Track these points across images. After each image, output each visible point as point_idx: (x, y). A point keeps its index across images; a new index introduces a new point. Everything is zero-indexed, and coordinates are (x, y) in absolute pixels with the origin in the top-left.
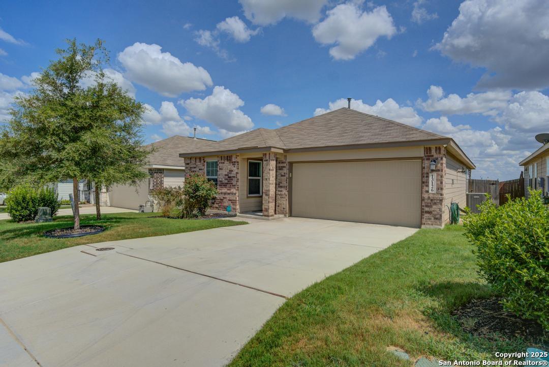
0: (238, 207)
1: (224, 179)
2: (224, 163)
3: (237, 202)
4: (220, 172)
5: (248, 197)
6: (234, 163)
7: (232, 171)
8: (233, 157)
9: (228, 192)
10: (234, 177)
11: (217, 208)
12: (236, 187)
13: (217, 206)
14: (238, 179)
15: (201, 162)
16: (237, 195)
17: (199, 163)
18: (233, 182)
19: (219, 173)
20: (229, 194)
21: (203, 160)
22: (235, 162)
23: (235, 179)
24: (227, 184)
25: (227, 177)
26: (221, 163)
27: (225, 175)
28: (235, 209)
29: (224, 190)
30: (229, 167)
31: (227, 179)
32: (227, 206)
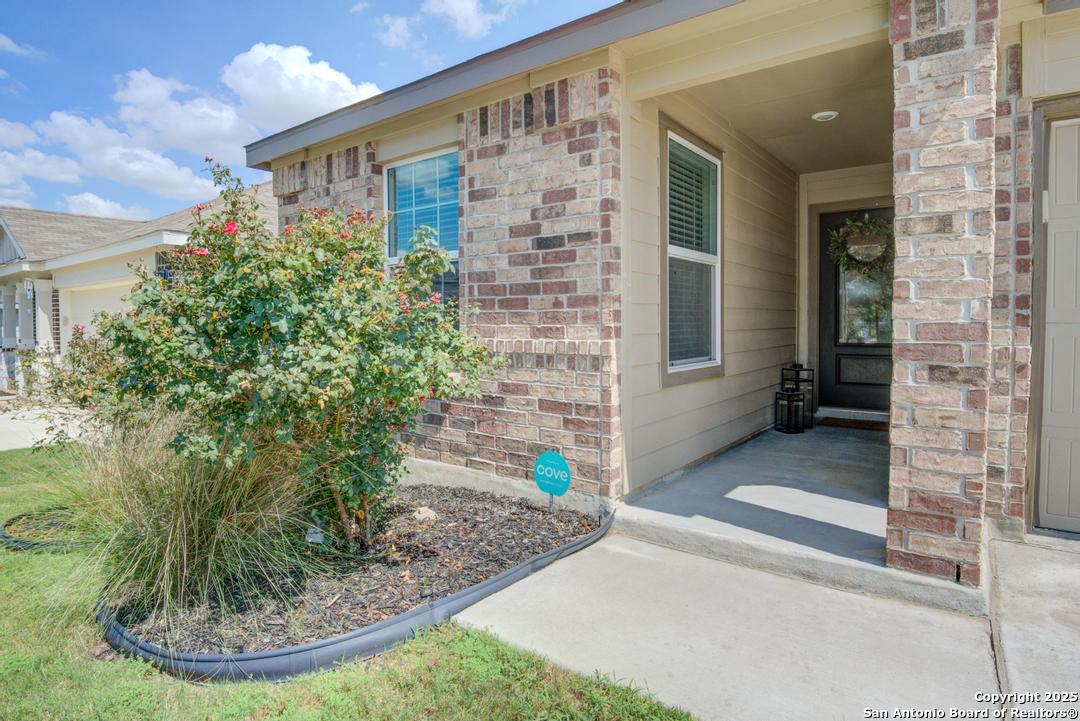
0: (617, 458)
1: (503, 263)
2: (501, 150)
3: (615, 420)
4: (475, 216)
5: (669, 381)
6: (581, 139)
7: (570, 194)
8: (573, 92)
9: (541, 345)
10: (587, 236)
11: (456, 449)
12: (606, 309)
13: (459, 437)
14: (617, 253)
15: (355, 175)
16: (612, 368)
17: (347, 184)
18: (573, 274)
19: (466, 222)
20: (542, 361)
21: (371, 157)
22: (590, 126)
23: (597, 252)
24: (532, 289)
25: (526, 244)
26: (483, 153)
27: (515, 232)
28: (596, 474)
29: (511, 335)
30: (544, 170)
31: (527, 260)
32: (538, 449)
